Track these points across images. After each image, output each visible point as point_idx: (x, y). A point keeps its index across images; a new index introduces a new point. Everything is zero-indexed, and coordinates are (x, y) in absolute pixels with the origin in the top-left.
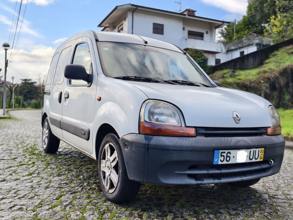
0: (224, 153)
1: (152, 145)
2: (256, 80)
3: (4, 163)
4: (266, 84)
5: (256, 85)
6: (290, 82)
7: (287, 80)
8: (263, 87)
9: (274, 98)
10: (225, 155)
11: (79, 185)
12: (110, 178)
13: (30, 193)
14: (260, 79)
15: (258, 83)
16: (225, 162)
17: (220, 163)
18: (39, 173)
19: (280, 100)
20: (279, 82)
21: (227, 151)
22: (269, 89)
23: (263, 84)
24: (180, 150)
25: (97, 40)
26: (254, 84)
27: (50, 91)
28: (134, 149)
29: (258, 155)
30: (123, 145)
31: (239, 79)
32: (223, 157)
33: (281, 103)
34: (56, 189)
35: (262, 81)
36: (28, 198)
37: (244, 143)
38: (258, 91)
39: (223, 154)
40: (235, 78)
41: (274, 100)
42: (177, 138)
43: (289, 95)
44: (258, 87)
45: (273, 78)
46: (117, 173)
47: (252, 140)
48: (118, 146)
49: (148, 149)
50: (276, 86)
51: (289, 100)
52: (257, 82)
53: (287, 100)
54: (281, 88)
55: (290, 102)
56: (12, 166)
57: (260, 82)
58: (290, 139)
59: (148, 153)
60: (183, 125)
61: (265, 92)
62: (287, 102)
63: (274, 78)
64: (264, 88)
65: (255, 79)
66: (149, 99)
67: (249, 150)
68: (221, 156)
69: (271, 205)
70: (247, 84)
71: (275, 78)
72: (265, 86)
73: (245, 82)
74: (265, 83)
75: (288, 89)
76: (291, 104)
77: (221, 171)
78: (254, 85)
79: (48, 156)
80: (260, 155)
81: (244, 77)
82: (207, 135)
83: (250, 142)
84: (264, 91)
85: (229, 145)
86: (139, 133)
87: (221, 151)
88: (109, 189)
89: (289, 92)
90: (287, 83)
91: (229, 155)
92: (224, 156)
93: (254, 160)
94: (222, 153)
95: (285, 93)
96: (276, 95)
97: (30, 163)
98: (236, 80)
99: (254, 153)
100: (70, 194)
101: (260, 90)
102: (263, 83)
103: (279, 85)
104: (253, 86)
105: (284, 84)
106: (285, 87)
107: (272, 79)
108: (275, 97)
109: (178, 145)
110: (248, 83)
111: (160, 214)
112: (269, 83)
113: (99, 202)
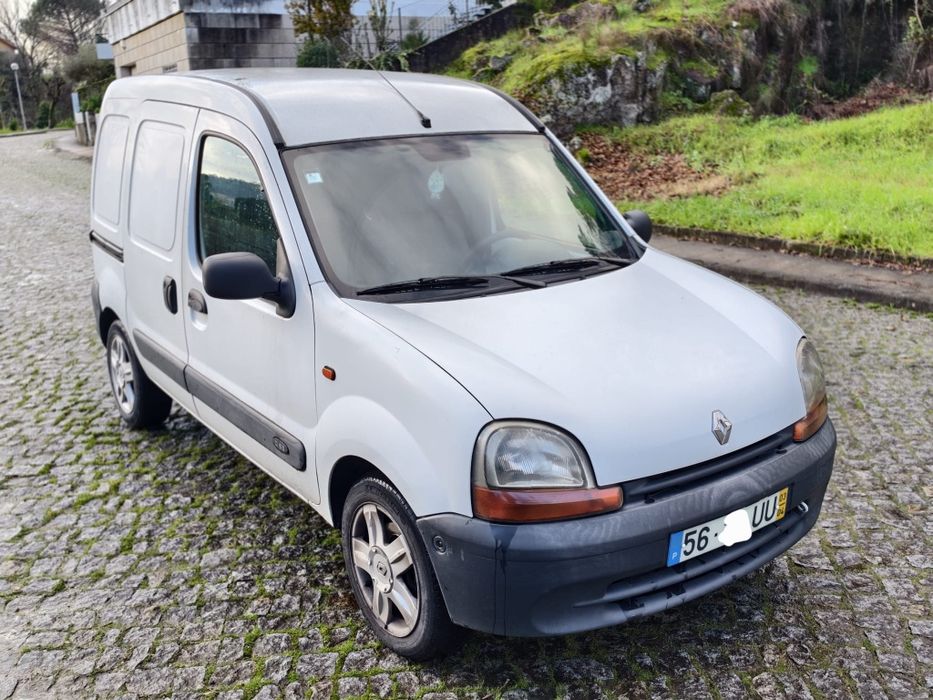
0: (695, 532)
1: (513, 551)
2: (716, 20)
3: (29, 499)
4: (746, 31)
5: (716, 38)
6: (819, 18)
7: (809, 14)
8: (737, 41)
9: (768, 75)
10: (695, 537)
11: (286, 581)
12: (389, 599)
13: (160, 637)
14: (730, 17)
15: (721, 32)
16: (696, 553)
17: (683, 558)
18: (150, 533)
19: (787, 82)
20: (786, 21)
21: (699, 528)
22: (754, 48)
23: (735, 32)
24: (587, 555)
25: (281, 146)
26: (711, 33)
27: (122, 250)
28: (463, 559)
29: (775, 508)
30: (430, 541)
31: (664, 19)
32: (690, 544)
33: (789, 90)
34: (228, 610)
35: (735, 24)
36: (166, 660)
37: (743, 493)
38: (721, 57)
39: (690, 537)
40: (653, 18)
41: (771, 82)
42: (577, 522)
43: (814, 60)
44: (724, 44)
45: (767, 10)
46: (413, 592)
47: (760, 478)
48: (410, 529)
49: (504, 563)
50: (776, 35)
51: (814, 80)
52: (719, 27)
53: (809, 77)
54: (791, 40)
55: (817, 85)
56: (55, 509)
57: (728, 26)
58: (820, 250)
59: (504, 571)
60: (590, 485)
61: (744, 57)
62: (809, 87)
63: (771, 11)
64: (740, 46)
65: (712, 18)
66: (495, 421)
67: (752, 507)
68: (686, 543)
69: (798, 602)
70: (690, 36)
71: (774, 8)
72: (744, 41)
73: (683, 29)
74: (743, 28)
75: (811, 41)
76: (819, 92)
77: (685, 573)
78: (709, 37)
79: (145, 443)
80: (778, 507)
81: (680, 12)
82: (648, 497)
83: (756, 485)
84: (740, 58)
85: (704, 511)
86: (475, 517)
87: (686, 532)
88: (388, 622)
89: (815, 52)
90: (809, 21)
91: (704, 534)
92: (693, 541)
93: (764, 523)
94: (688, 535)
95: (803, 55)
96: (775, 67)
97: (104, 487)
98: (655, 24)
99: (765, 507)
100: (276, 628)
101: (728, 53)
102: (737, 28)
103: (784, 31)
104: (706, 42)
105: (802, 27)
106: (803, 36)
107: (763, 13)
108: (773, 74)
109: (581, 543)
110: (691, 32)
111: (534, 690)
112: (757, 27)
113: (367, 658)
